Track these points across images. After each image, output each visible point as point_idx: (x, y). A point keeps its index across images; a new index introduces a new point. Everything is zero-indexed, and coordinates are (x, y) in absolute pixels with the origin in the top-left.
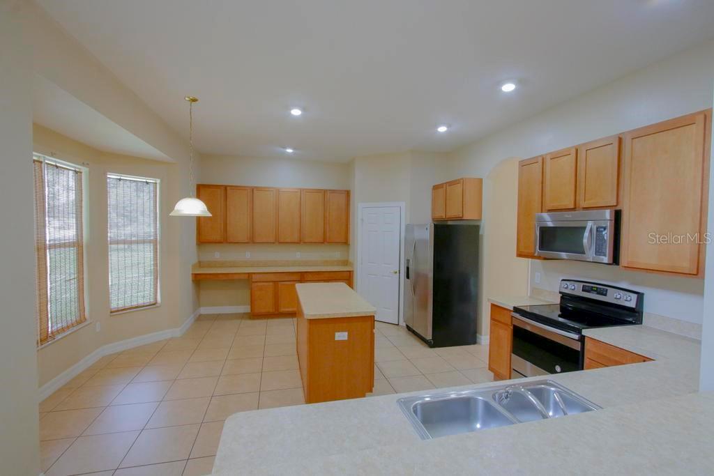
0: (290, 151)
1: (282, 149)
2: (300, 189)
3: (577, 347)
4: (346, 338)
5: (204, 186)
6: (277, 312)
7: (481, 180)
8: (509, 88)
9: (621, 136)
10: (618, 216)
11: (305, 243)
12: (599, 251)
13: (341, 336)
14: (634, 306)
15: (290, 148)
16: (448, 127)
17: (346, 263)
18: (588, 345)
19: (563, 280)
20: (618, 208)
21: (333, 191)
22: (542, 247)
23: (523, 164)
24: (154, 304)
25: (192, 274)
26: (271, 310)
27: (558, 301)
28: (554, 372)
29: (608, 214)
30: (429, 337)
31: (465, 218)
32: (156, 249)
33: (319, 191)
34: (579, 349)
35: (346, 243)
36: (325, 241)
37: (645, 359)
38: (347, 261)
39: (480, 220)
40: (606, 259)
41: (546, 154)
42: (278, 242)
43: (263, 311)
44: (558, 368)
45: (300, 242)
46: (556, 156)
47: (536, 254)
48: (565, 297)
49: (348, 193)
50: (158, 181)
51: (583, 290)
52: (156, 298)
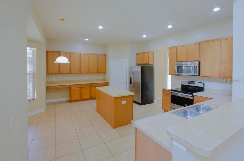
0: (87, 40)
1: (84, 39)
2: (89, 54)
3: (191, 98)
4: (125, 103)
5: (50, 51)
6: (81, 99)
7: (153, 52)
8: (170, 27)
9: (200, 42)
10: (199, 63)
11: (91, 73)
12: (195, 73)
13: (124, 102)
14: (203, 87)
15: (87, 38)
16: (146, 36)
17: (105, 80)
18: (195, 97)
19: (182, 81)
20: (199, 61)
21: (101, 55)
22: (178, 72)
23: (170, 48)
24: (33, 99)
25: (46, 86)
26: (79, 98)
27: (181, 87)
28: (185, 106)
29: (197, 63)
30: (140, 102)
31: (149, 64)
32: (34, 76)
33: (95, 54)
34: (192, 99)
35: (105, 73)
36: (98, 72)
37: (211, 99)
38: (105, 79)
39: (153, 64)
40: (197, 74)
41: (177, 46)
42: (80, 73)
43: (76, 99)
44: (186, 105)
45: (89, 73)
46: (180, 47)
47: (176, 74)
48: (183, 86)
49: (105, 55)
50: (35, 49)
51: (188, 83)
52: (34, 97)
